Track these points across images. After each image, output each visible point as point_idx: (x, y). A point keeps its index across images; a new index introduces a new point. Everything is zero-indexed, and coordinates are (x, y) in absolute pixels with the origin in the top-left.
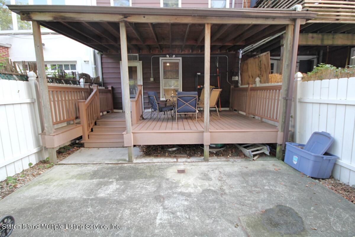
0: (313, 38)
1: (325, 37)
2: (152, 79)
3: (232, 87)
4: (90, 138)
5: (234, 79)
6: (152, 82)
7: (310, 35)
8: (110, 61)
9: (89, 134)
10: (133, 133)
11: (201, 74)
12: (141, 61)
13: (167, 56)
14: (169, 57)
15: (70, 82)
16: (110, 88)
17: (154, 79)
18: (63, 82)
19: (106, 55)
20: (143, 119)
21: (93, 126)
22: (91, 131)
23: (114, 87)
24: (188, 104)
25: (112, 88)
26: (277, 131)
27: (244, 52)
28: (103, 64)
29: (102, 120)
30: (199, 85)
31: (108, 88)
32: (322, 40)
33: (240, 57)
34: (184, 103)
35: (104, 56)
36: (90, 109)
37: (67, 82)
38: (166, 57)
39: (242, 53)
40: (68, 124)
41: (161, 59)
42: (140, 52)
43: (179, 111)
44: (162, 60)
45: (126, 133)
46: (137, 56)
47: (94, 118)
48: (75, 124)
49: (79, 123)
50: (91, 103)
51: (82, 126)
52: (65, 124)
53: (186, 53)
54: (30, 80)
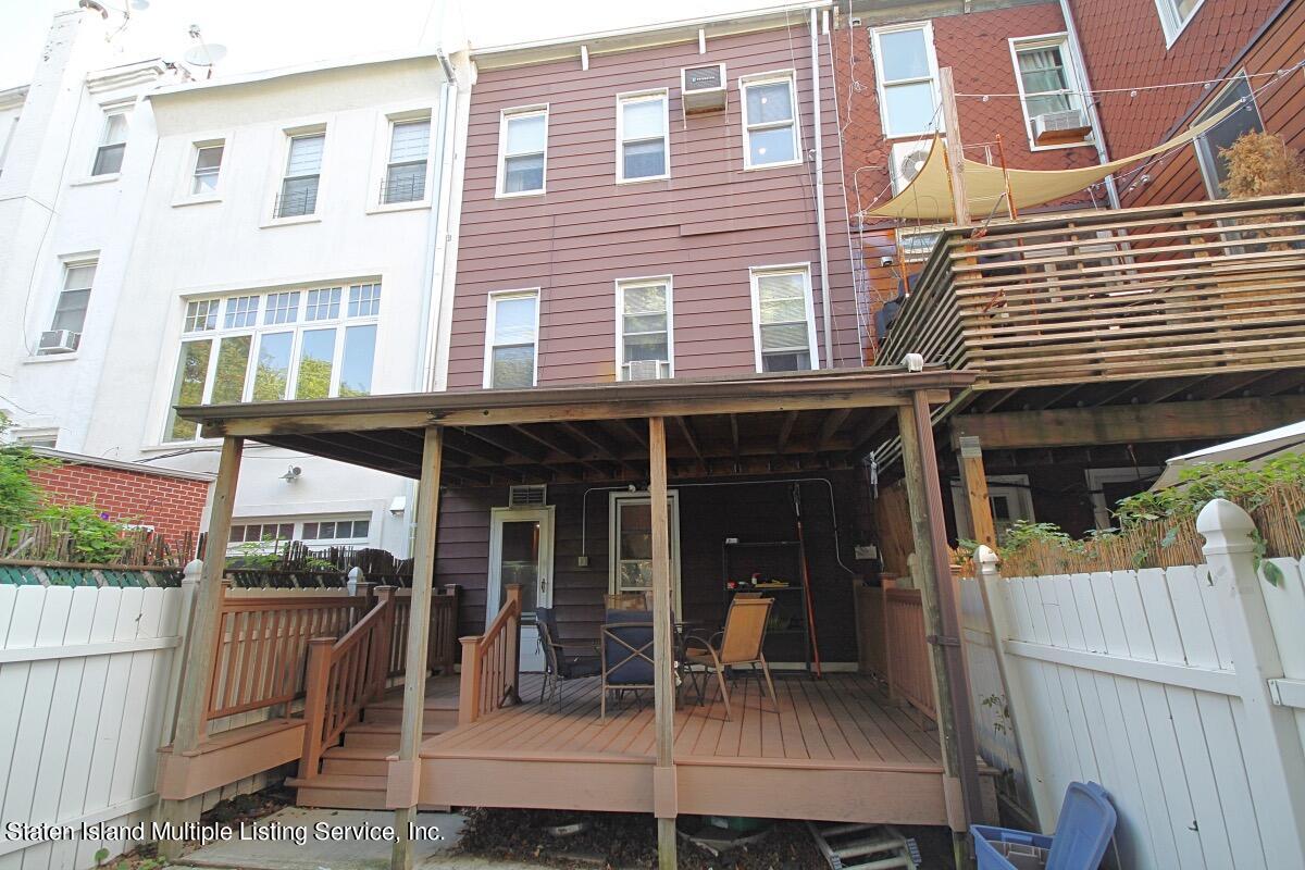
0: (1059, 423)
1: (1107, 417)
2: (582, 561)
3: (857, 582)
4: (323, 771)
5: (860, 554)
6: (583, 570)
7: (1048, 415)
8: (463, 507)
9: (325, 756)
10: (423, 758)
11: (740, 541)
12: (552, 504)
13: (632, 487)
14: (637, 490)
15: (319, 578)
16: (451, 592)
17: (589, 561)
18: (295, 580)
19: (455, 491)
20: (517, 702)
21: (350, 725)
22: (337, 742)
23: (466, 587)
24: (643, 652)
25: (459, 589)
26: (941, 774)
27: (882, 465)
28: (444, 517)
29: (383, 705)
30: (730, 581)
31: (445, 591)
32: (1099, 428)
33: (874, 477)
34: (627, 648)
35: (448, 495)
36: (351, 663)
37: (307, 580)
38: (627, 490)
39: (877, 469)
40: (273, 715)
41: (613, 496)
42: (551, 480)
43: (613, 678)
44: (616, 499)
45: (397, 757)
46: (542, 490)
47: (359, 697)
48: (289, 715)
49: (300, 715)
50: (356, 644)
51: (307, 724)
52: (260, 716)
53: (692, 474)
54: (186, 583)
